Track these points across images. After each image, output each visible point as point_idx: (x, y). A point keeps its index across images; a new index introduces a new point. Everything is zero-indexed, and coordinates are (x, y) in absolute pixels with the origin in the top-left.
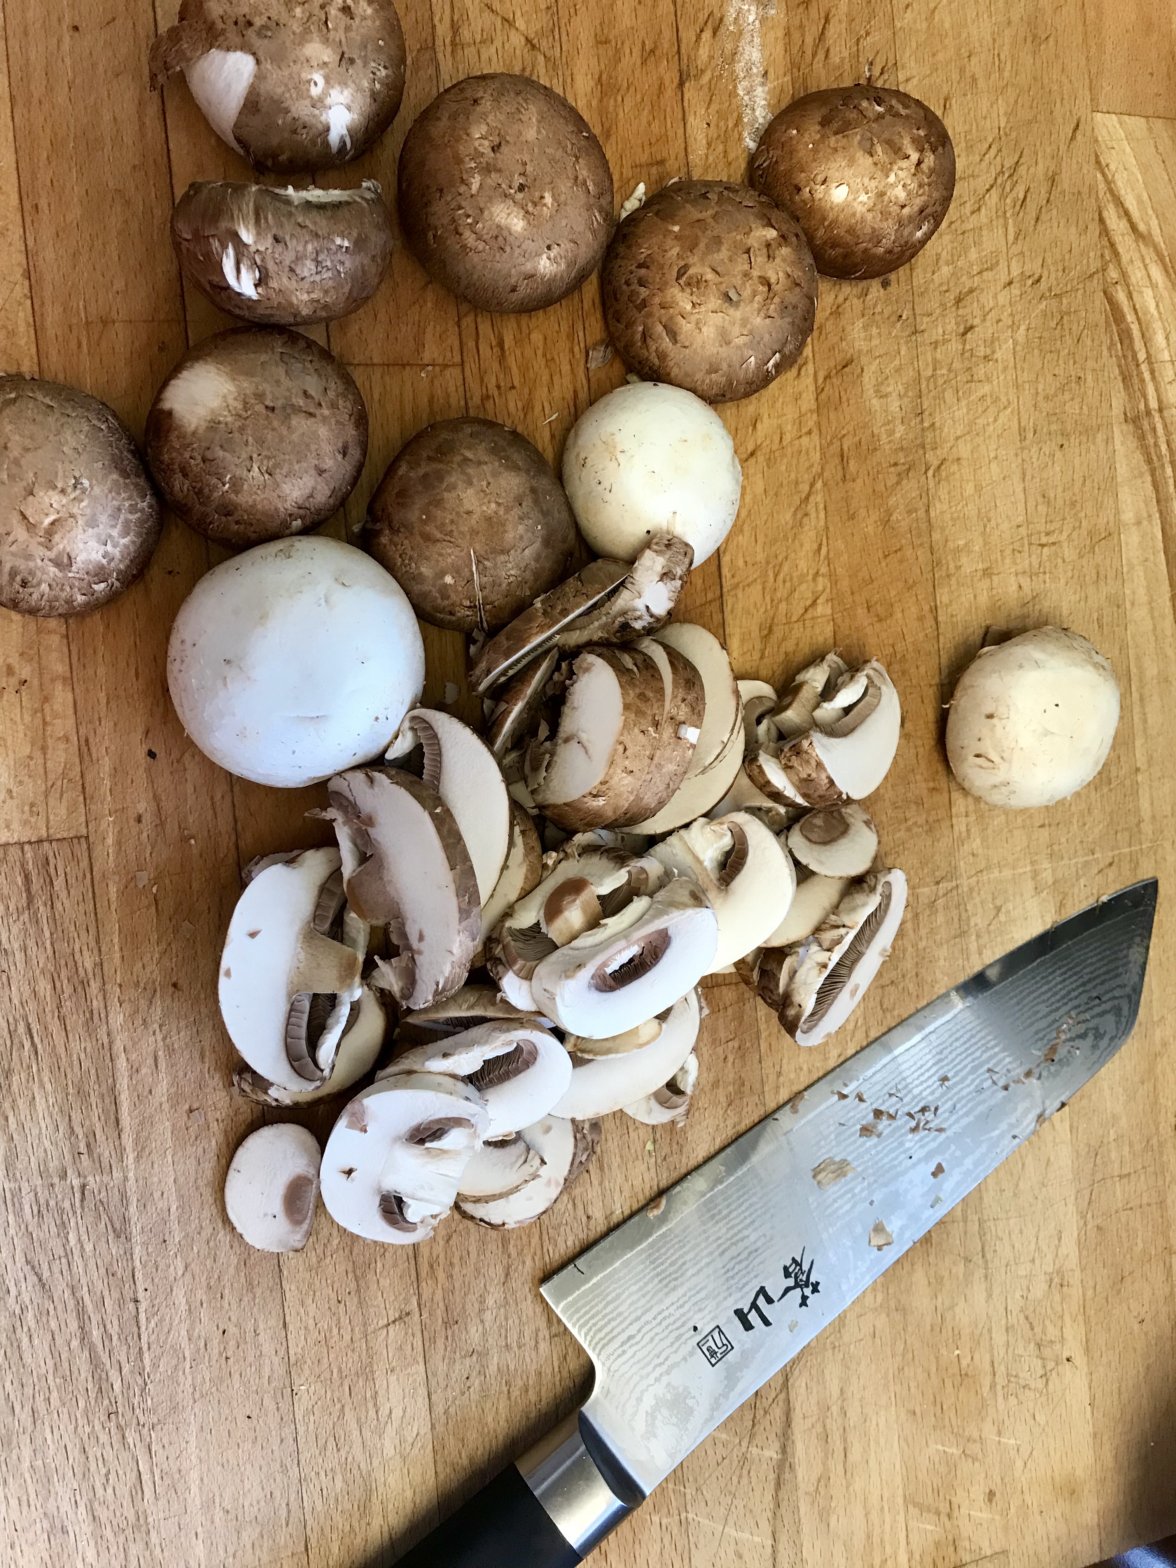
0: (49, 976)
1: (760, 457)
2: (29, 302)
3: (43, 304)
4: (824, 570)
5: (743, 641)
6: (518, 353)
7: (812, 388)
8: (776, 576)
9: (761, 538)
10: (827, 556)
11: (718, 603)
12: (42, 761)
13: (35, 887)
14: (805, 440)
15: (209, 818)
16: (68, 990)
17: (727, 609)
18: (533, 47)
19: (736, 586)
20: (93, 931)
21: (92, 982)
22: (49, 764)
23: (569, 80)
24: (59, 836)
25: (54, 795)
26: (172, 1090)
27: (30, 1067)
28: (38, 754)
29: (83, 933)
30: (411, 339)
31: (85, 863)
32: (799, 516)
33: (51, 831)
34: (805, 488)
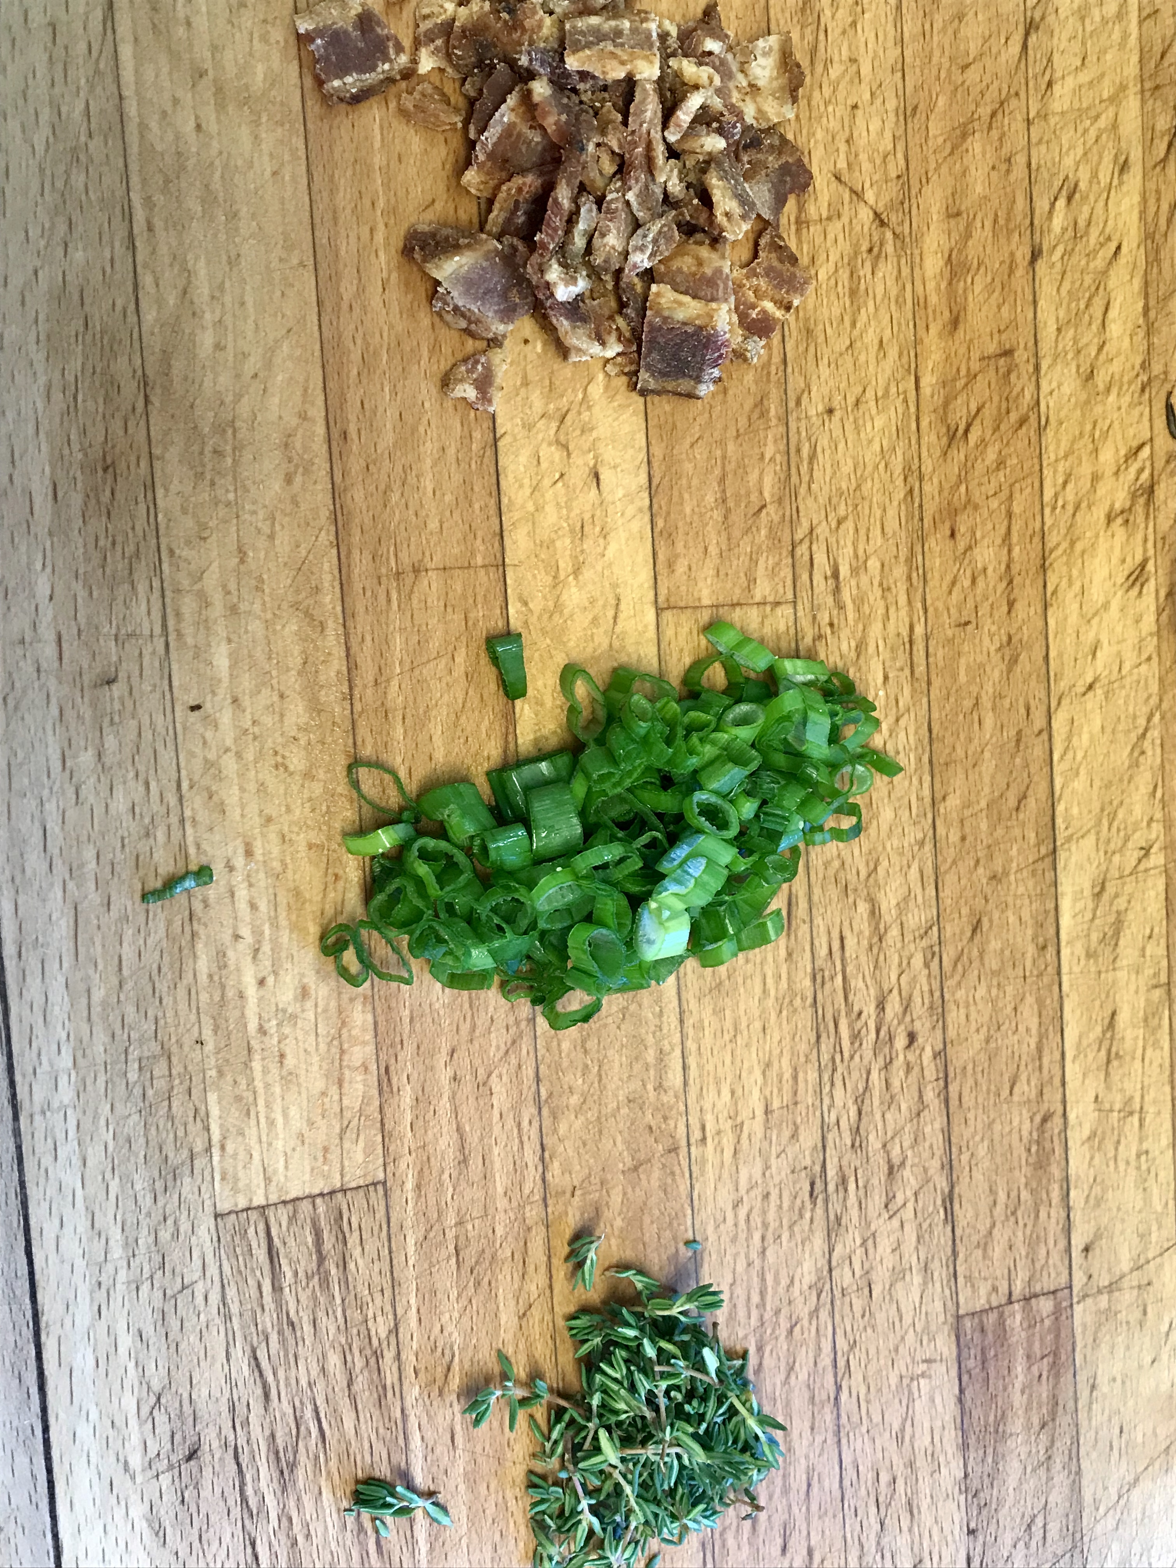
0: (339, 1349)
1: (1099, 691)
2: (334, 551)
3: (349, 552)
4: (1158, 815)
5: (1075, 900)
6: (853, 583)
7: (1153, 608)
8: (1110, 825)
9: (1097, 783)
10: (1162, 800)
11: (1051, 858)
12: (336, 1097)
13: (328, 1246)
14: (1144, 668)
15: (515, 1148)
16: (359, 1363)
17: (1060, 866)
18: (882, 224)
19: (1069, 839)
20: (388, 1293)
21: (385, 1352)
22: (346, 1102)
23: (918, 260)
24: (353, 1185)
25: (350, 1135)
26: (469, 1468)
27: (317, 1458)
28: (334, 1090)
29: (378, 1296)
30: (742, 575)
31: (381, 1213)
32: (1136, 754)
33: (346, 1179)
34: (1142, 722)
